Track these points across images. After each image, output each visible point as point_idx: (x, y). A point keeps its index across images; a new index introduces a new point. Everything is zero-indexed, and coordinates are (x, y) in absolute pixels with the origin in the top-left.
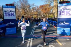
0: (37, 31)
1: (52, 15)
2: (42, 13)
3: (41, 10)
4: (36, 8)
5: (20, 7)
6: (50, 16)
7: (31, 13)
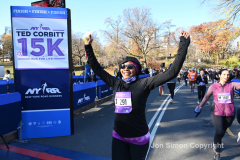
2: (197, 51)
3: (193, 41)
7: (159, 52)
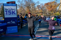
0: (40, 29)
2: (47, 11)
3: (46, 8)
4: (41, 6)
5: (25, 6)
6: (56, 14)
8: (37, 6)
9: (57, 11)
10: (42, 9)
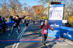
1: (44, 17)
2: (35, 14)
3: (33, 11)
4: (28, 8)
6: (43, 18)
7: (22, 14)
8: (24, 8)
9: (44, 16)
10: (29, 12)
